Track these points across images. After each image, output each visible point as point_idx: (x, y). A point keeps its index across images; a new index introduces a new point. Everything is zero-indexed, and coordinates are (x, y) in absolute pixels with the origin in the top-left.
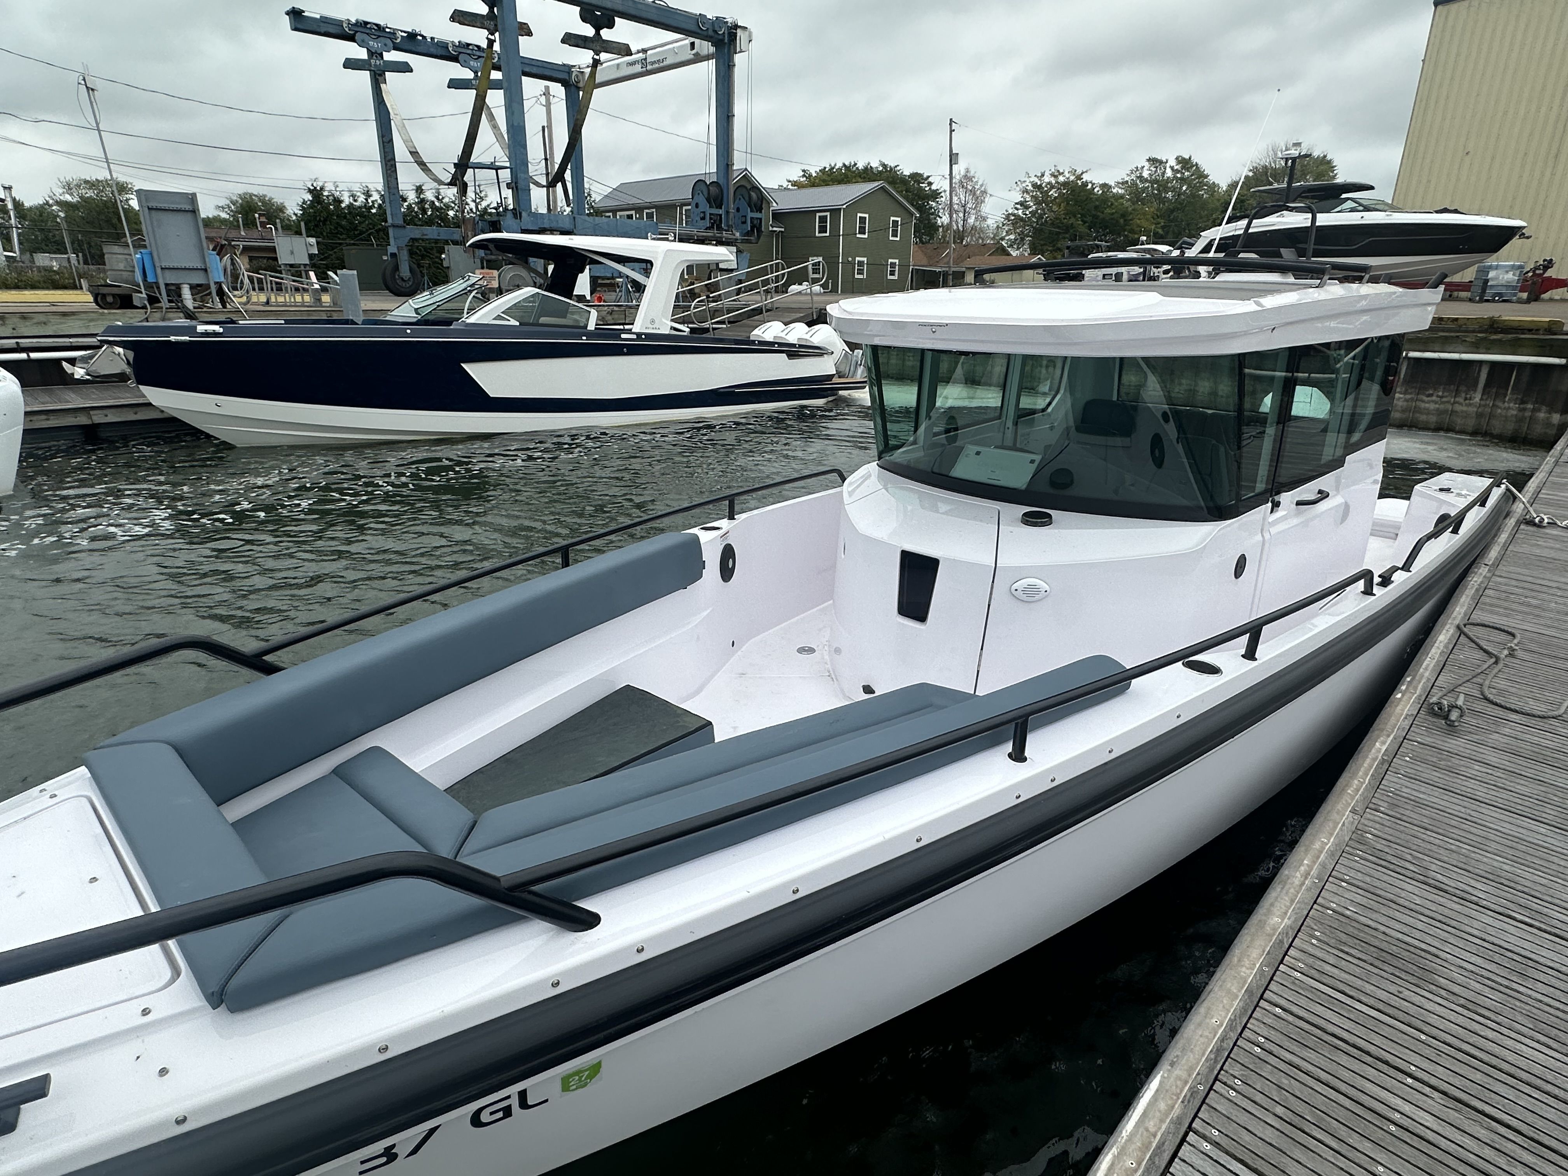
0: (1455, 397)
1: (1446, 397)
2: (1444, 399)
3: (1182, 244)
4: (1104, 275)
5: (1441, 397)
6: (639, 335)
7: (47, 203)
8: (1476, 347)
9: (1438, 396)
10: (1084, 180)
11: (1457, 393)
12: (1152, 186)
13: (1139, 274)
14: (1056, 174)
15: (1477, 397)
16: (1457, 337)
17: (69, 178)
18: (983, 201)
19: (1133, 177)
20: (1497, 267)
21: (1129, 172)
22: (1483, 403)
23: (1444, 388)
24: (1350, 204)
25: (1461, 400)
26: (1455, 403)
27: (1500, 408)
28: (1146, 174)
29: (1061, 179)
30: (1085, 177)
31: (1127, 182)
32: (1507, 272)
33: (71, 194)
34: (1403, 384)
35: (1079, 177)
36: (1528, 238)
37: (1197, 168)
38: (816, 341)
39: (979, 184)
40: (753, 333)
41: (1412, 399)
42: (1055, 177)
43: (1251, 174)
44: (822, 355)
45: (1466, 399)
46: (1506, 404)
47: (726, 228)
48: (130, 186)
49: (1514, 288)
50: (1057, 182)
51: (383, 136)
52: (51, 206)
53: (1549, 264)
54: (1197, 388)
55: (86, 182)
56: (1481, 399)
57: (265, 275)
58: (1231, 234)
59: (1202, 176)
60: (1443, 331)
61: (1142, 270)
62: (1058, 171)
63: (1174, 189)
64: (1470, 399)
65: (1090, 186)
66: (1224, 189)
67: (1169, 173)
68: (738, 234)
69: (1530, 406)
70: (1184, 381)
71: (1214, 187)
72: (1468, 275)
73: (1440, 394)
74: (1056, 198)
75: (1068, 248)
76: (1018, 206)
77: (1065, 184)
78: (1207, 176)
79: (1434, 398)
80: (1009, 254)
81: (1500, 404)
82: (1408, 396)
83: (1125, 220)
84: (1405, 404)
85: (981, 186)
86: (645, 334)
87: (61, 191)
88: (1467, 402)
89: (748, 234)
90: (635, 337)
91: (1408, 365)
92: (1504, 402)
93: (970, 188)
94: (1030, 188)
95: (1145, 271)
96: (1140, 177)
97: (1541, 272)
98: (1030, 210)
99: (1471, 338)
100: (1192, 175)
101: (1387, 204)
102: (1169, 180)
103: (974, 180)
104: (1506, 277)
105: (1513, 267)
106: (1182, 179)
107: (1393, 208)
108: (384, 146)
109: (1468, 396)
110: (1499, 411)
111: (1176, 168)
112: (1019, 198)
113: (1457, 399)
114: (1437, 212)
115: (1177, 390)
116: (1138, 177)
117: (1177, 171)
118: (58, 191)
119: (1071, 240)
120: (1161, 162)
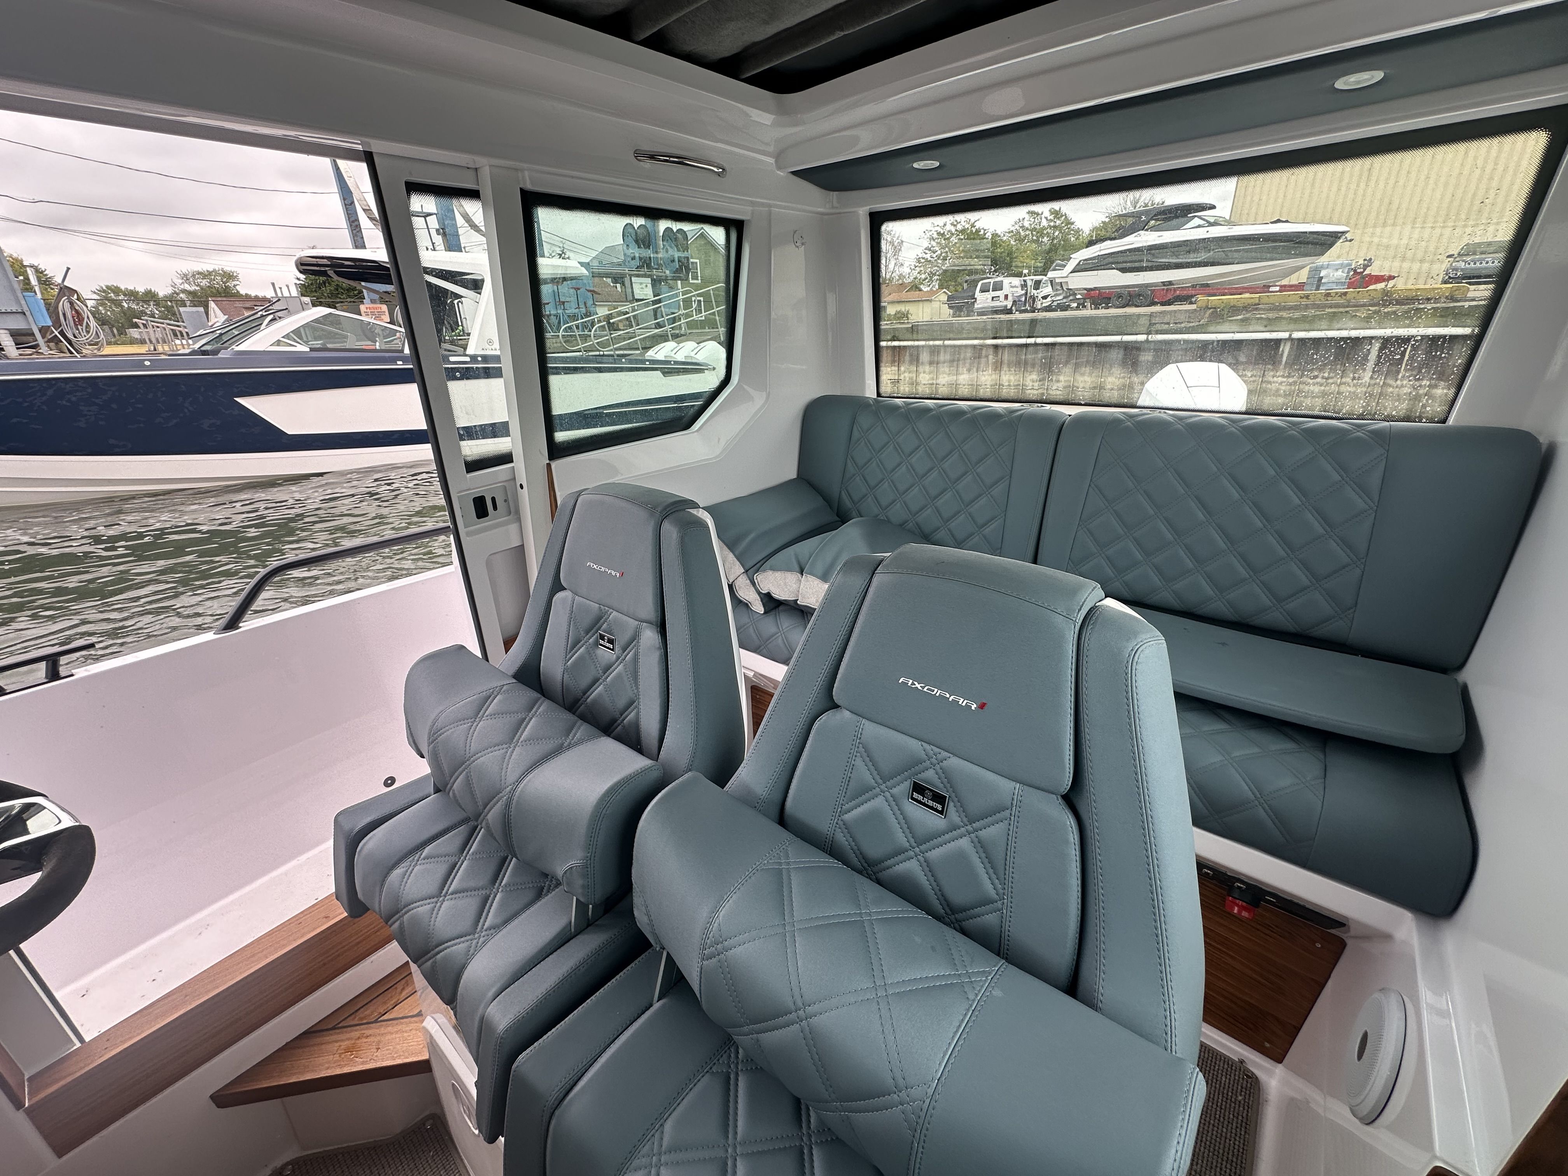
0: (1342, 377)
1: (1332, 378)
2: (1330, 381)
3: (1056, 266)
4: (993, 298)
5: (1327, 379)
6: (474, 358)
7: (175, 293)
8: (1367, 322)
9: (1323, 378)
10: (977, 227)
11: (1344, 374)
12: (1032, 233)
13: (1022, 295)
14: (955, 223)
15: (1367, 377)
16: (1347, 312)
17: (185, 271)
18: (900, 250)
19: (1017, 227)
20: (1328, 267)
21: (1013, 224)
22: (1373, 382)
23: (1330, 369)
24: (1196, 222)
25: (1349, 380)
26: (1341, 384)
27: (1390, 386)
28: (1027, 224)
29: (959, 227)
30: (978, 225)
31: (1012, 232)
32: (1337, 270)
33: (189, 284)
34: (1285, 368)
35: (973, 226)
36: (1351, 240)
37: (1066, 217)
38: (700, 358)
39: (897, 236)
40: (648, 354)
41: (1295, 382)
42: (955, 226)
43: (1107, 220)
44: (701, 371)
45: (1354, 378)
46: (1399, 382)
47: (656, 267)
48: (235, 274)
49: (1343, 283)
50: (956, 230)
51: (344, 199)
52: (178, 294)
53: (1368, 263)
54: (1076, 384)
55: (199, 273)
56: (1371, 378)
57: (147, 320)
58: (1096, 254)
59: (1069, 223)
60: (1331, 307)
61: (1023, 292)
62: (956, 221)
63: (1048, 234)
64: (1359, 378)
65: (982, 232)
66: (1087, 233)
67: (1044, 223)
68: (668, 272)
69: (1426, 382)
70: (1062, 378)
71: (1078, 231)
72: (1302, 276)
73: (1326, 375)
74: (956, 243)
75: (966, 282)
76: (927, 251)
77: (963, 231)
78: (1073, 223)
79: (1319, 380)
80: (920, 290)
81: (1390, 382)
82: (1291, 380)
83: (1011, 258)
84: (1288, 387)
85: (898, 237)
86: (482, 356)
87: (181, 281)
88: (1355, 381)
89: (676, 271)
90: (468, 359)
91: (1291, 348)
92: (1397, 380)
93: (889, 239)
94: (935, 236)
95: (1026, 293)
96: (1022, 227)
97: (1362, 270)
98: (936, 254)
99: (1362, 313)
100: (1062, 223)
101: (1226, 221)
102: (1044, 228)
103: (893, 233)
104: (1336, 274)
105: (1342, 266)
106: (1055, 227)
107: (1229, 223)
108: (347, 209)
109: (1356, 375)
110: (1391, 389)
111: (1049, 218)
112: (926, 244)
113: (1344, 380)
114: (1272, 223)
115: (1054, 388)
116: (1021, 227)
117: (1051, 220)
118: (178, 281)
119: (969, 276)
120: (1038, 214)
